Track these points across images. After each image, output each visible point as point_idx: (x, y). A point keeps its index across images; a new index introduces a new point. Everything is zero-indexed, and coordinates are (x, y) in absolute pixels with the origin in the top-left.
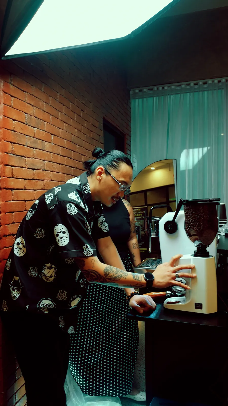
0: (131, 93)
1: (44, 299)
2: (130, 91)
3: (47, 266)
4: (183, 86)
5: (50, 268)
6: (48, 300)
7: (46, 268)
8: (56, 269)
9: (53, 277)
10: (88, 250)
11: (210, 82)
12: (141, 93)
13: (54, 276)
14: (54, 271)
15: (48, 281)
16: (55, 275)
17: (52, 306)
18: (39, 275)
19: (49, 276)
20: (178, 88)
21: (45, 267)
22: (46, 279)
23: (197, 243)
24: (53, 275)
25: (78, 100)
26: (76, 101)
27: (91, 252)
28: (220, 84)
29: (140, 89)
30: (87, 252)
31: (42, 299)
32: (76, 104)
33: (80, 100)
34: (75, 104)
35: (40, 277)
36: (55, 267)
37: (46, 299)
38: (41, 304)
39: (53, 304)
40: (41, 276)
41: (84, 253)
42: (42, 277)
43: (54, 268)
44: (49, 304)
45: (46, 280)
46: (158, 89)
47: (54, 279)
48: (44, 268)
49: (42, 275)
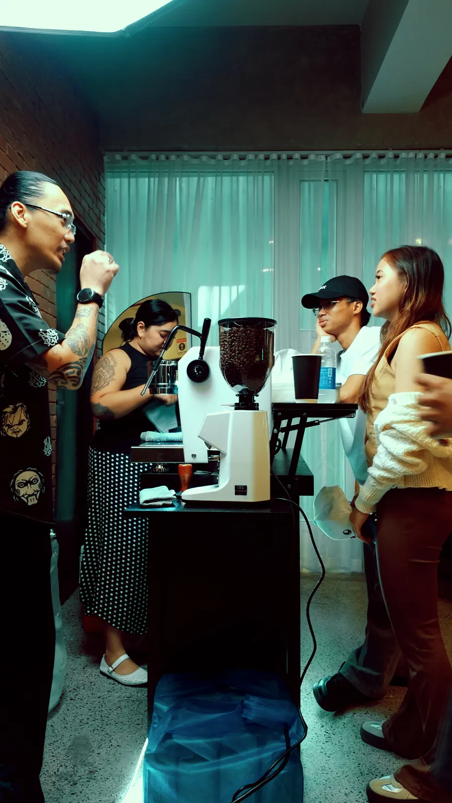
0: (106, 158)
1: (21, 472)
2: (104, 156)
3: (8, 411)
4: (204, 158)
5: (15, 411)
6: (29, 470)
7: (8, 416)
8: (25, 406)
9: (25, 421)
10: (50, 336)
11: (251, 156)
12: (124, 163)
13: (25, 419)
14: (23, 410)
15: (19, 435)
16: (27, 416)
17: (38, 480)
18: (2, 433)
19: (18, 423)
20: (195, 161)
21: (6, 415)
22: (15, 432)
23: (239, 388)
24: (23, 417)
25: (11, 147)
26: (7, 147)
27: (54, 336)
28: (268, 162)
29: (125, 154)
30: (50, 340)
31: (16, 474)
32: (7, 153)
33: (15, 148)
34: (5, 153)
35: (4, 435)
36: (21, 404)
37: (25, 470)
38: (16, 483)
39: (38, 477)
40: (5, 433)
41: (45, 343)
42: (7, 434)
43: (21, 406)
44: (31, 480)
45: (14, 436)
46: (157, 158)
47: (28, 423)
48: (4, 417)
49: (5, 430)
